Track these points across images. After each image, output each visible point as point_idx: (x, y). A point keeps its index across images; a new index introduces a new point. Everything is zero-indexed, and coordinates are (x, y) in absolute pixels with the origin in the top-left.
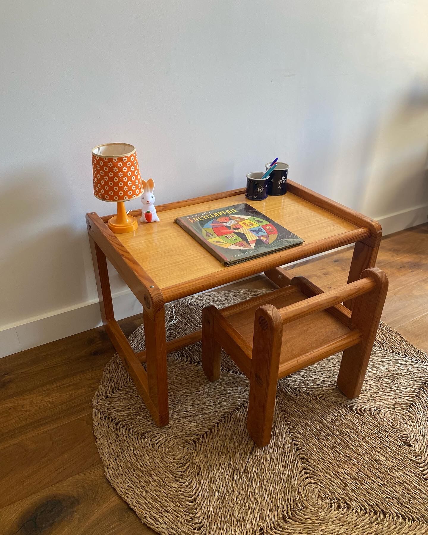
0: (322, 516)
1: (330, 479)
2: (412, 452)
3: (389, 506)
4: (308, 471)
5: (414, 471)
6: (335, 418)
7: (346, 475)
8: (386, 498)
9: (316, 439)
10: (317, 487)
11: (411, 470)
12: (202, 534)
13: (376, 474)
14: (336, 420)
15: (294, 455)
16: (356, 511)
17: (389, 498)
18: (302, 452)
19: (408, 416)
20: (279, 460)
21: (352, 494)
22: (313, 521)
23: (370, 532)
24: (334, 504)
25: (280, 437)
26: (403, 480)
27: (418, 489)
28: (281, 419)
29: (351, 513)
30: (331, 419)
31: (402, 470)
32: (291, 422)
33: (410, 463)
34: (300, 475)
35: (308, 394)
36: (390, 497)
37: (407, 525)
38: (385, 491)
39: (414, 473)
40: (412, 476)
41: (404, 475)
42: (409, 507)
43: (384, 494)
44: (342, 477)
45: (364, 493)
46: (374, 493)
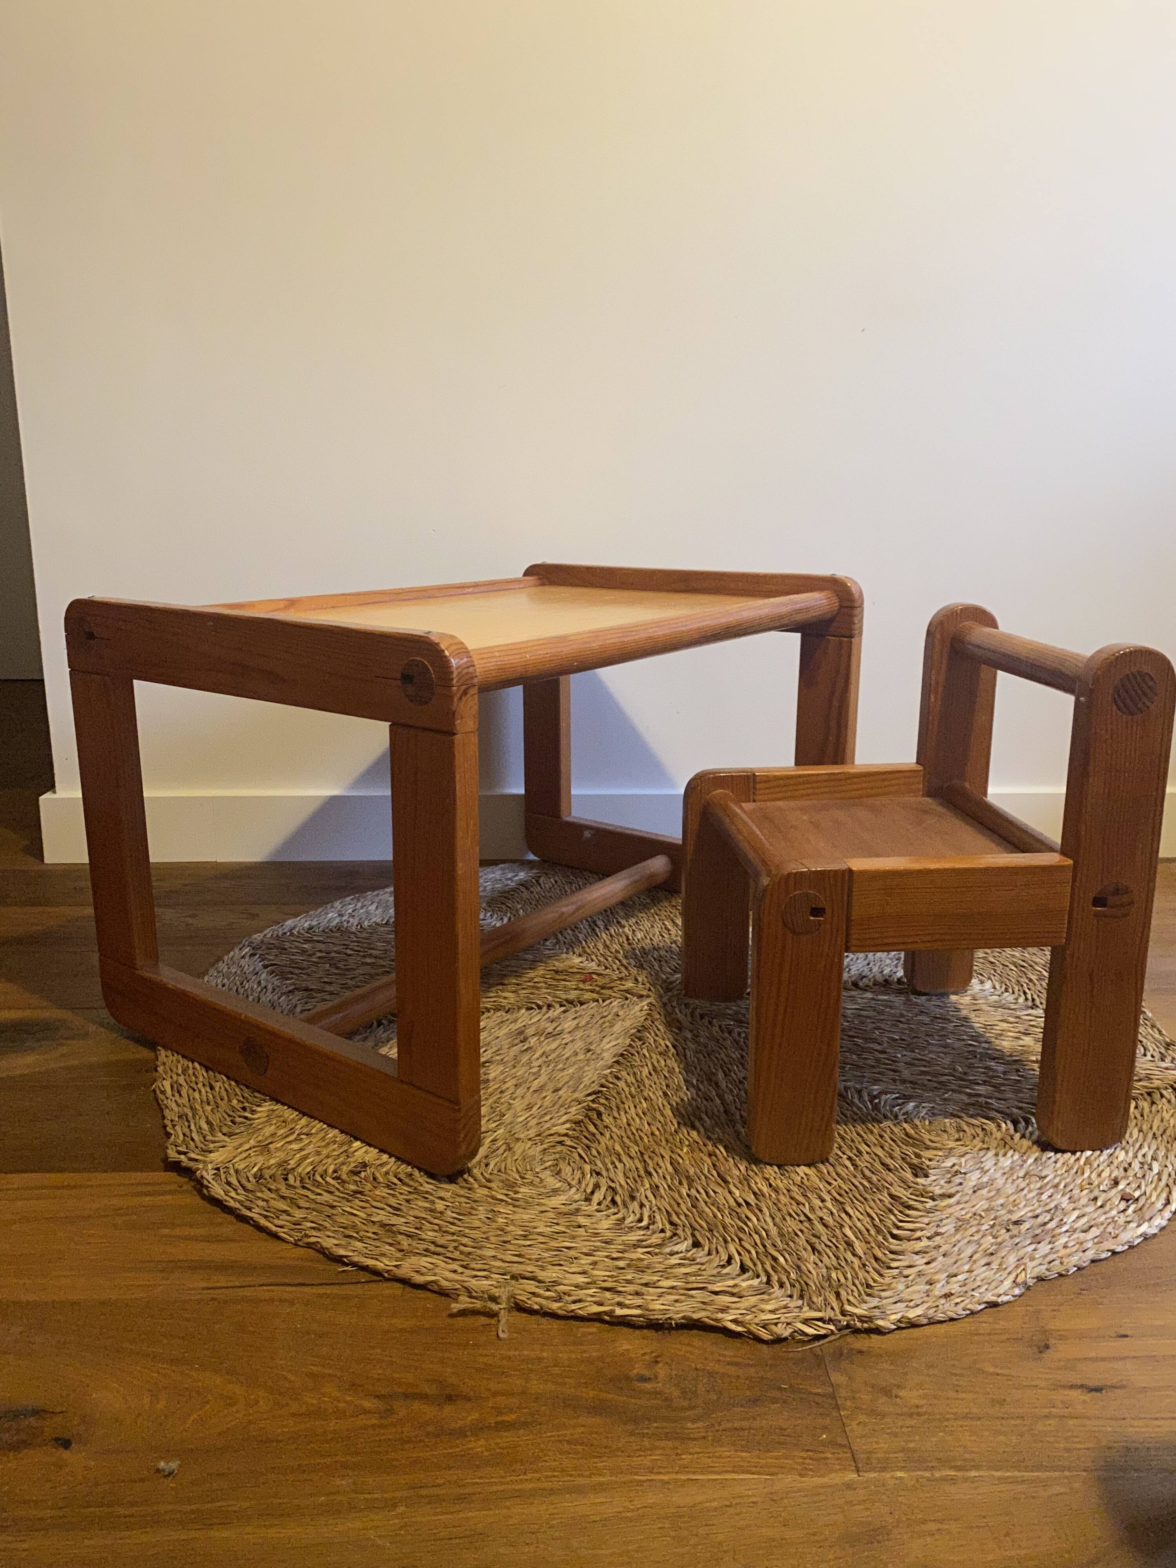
0: (524, 1195)
1: (619, 1155)
2: (914, 1186)
3: (726, 1241)
5: (876, 1213)
7: (671, 1163)
8: (732, 1226)
9: (665, 1093)
10: (570, 1154)
11: (871, 1211)
13: (753, 1186)
15: (576, 1099)
16: (624, 1219)
17: (741, 1229)
18: (602, 1101)
19: (983, 1129)
21: (644, 1191)
22: (494, 1193)
23: (615, 1255)
26: (823, 1217)
27: (845, 1242)
28: (614, 1046)
29: (605, 1215)
31: (842, 1203)
32: (632, 1056)
33: (880, 1200)
36: (746, 1228)
38: (743, 1216)
39: (873, 1219)
40: (859, 1220)
41: (834, 1211)
42: (781, 1259)
43: (736, 1220)
44: (655, 1162)
45: (680, 1201)
46: (707, 1210)
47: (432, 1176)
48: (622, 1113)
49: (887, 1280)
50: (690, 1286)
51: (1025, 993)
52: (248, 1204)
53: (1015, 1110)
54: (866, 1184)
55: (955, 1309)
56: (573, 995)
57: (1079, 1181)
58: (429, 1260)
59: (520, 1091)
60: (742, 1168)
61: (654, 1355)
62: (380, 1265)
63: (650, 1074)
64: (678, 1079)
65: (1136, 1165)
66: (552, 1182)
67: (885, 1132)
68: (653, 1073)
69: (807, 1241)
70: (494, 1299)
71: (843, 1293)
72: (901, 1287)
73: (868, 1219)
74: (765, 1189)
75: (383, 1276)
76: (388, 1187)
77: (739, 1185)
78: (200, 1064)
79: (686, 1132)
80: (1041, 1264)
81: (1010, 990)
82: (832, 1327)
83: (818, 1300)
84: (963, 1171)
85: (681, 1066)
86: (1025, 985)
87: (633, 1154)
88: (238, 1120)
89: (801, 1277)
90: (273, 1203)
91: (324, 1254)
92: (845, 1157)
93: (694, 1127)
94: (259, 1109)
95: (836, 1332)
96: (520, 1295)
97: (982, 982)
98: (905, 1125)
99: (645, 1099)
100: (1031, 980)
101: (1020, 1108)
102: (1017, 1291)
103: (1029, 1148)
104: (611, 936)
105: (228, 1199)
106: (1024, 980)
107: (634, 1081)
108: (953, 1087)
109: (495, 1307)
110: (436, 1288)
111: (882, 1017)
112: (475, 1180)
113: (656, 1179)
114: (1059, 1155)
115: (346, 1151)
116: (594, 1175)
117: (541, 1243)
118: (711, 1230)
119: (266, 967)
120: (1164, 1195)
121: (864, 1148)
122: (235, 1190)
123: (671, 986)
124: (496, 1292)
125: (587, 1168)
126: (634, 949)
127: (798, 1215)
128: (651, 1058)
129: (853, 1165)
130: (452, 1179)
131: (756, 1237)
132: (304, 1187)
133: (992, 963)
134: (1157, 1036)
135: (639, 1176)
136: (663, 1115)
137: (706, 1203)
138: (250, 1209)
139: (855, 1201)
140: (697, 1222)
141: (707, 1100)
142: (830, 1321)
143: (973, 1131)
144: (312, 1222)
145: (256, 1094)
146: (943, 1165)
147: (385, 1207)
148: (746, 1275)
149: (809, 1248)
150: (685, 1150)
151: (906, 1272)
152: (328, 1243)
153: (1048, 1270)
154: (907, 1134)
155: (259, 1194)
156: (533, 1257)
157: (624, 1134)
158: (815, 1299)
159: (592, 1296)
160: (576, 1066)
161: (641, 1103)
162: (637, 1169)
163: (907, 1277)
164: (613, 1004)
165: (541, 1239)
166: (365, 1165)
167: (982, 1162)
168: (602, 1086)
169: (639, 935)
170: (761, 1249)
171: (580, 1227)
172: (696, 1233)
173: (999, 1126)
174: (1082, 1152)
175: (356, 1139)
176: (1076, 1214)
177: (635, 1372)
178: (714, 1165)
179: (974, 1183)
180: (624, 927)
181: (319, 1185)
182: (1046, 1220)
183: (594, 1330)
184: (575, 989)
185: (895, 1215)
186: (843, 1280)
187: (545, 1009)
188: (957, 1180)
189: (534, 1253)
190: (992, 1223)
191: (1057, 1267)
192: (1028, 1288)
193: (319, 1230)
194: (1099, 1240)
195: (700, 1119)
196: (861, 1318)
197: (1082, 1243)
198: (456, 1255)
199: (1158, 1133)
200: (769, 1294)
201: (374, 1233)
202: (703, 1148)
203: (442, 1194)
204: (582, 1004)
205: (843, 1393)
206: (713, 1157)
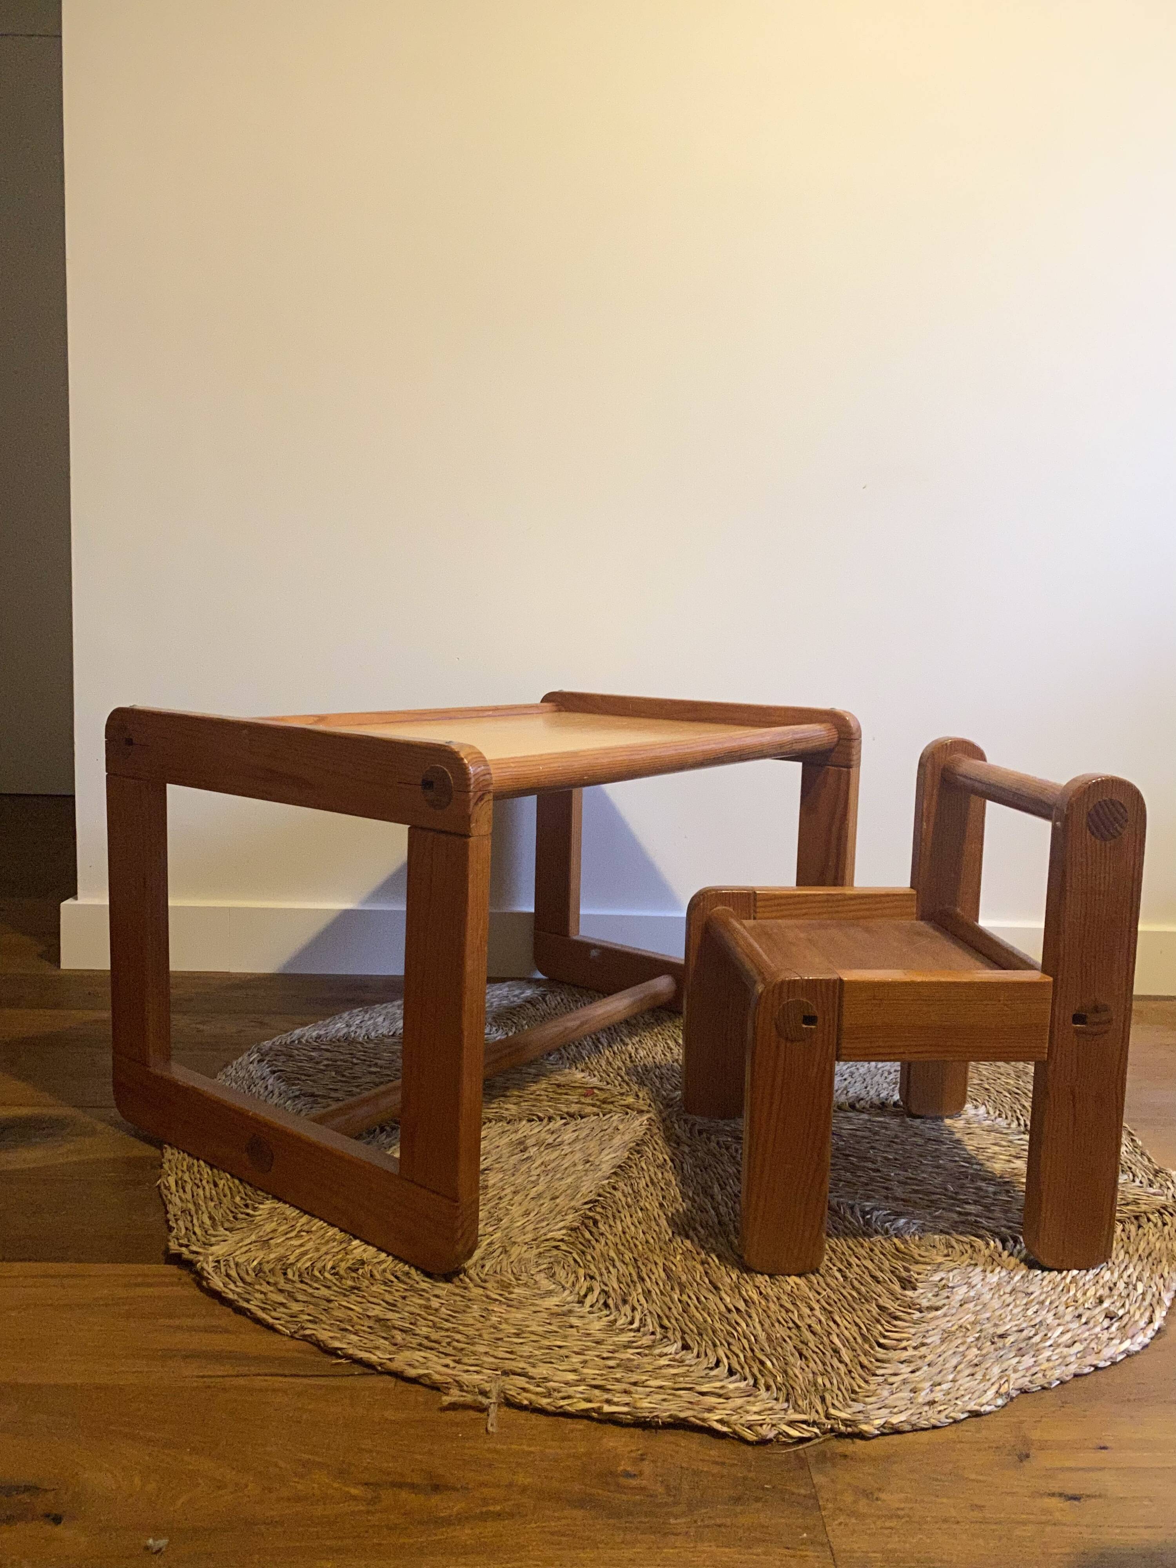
0: (518, 1296)
1: (613, 1261)
2: (900, 1296)
3: (715, 1345)
5: (863, 1323)
7: (664, 1270)
8: (722, 1330)
9: (661, 1203)
10: (564, 1258)
11: (857, 1319)
13: (744, 1293)
15: (574, 1207)
16: (615, 1322)
17: (730, 1333)
18: (599, 1209)
19: (972, 1246)
21: (636, 1295)
22: (488, 1293)
23: (605, 1355)
26: (810, 1324)
27: (832, 1349)
28: (612, 1158)
29: (597, 1317)
31: (830, 1312)
32: (629, 1167)
33: (868, 1310)
35: (728, 1146)
36: (736, 1334)
38: (733, 1322)
39: (860, 1328)
40: (846, 1328)
41: (823, 1320)
42: (769, 1364)
43: (726, 1325)
44: (649, 1268)
45: (672, 1306)
46: (698, 1315)
47: (428, 1275)
48: (618, 1222)
49: (873, 1387)
50: (677, 1386)
51: (1018, 1119)
52: (247, 1296)
53: (1003, 1229)
54: (855, 1294)
55: (938, 1416)
56: (574, 1108)
57: (1064, 1299)
58: (422, 1354)
59: (518, 1198)
60: (734, 1276)
61: (639, 1452)
62: (373, 1358)
63: (647, 1186)
64: (675, 1191)
65: (1121, 1285)
66: (546, 1284)
67: (875, 1245)
68: (649, 1184)
69: (795, 1347)
70: (484, 1393)
71: (828, 1397)
72: (886, 1393)
73: (856, 1328)
74: (755, 1297)
75: (377, 1370)
76: (385, 1284)
77: (730, 1292)
78: (205, 1161)
79: (680, 1241)
80: (1024, 1376)
81: (1004, 1116)
82: (816, 1430)
83: (804, 1404)
84: (950, 1285)
85: (679, 1178)
86: (1018, 1111)
87: (627, 1260)
88: (240, 1216)
89: (788, 1381)
90: (270, 1295)
91: (319, 1346)
92: (835, 1268)
93: (688, 1237)
94: (261, 1206)
95: (820, 1434)
96: (510, 1390)
97: (976, 1107)
98: (896, 1240)
99: (641, 1209)
100: (1024, 1107)
101: (1009, 1228)
102: (1000, 1402)
103: (1017, 1265)
104: (614, 1053)
105: (227, 1290)
106: (1017, 1107)
107: (631, 1192)
108: (944, 1205)
109: (485, 1401)
110: (428, 1382)
111: (877, 1138)
112: (471, 1280)
113: (648, 1283)
114: (1046, 1273)
115: (345, 1249)
116: (588, 1279)
117: (533, 1341)
118: (700, 1334)
119: (273, 1072)
120: (1147, 1314)
121: (854, 1260)
122: (235, 1283)
123: (671, 1103)
124: (487, 1387)
125: (581, 1272)
126: (636, 1066)
127: (787, 1322)
128: (649, 1170)
129: (843, 1276)
130: (448, 1278)
131: (745, 1341)
132: (302, 1282)
133: (987, 1089)
134: (1146, 1163)
135: (632, 1281)
136: (658, 1225)
137: (696, 1308)
138: (248, 1301)
139: (843, 1310)
140: (686, 1325)
141: (701, 1211)
142: (814, 1423)
143: (961, 1247)
144: (309, 1315)
145: (259, 1192)
146: (931, 1279)
147: (381, 1302)
148: (734, 1378)
149: (797, 1354)
150: (678, 1257)
151: (892, 1379)
152: (323, 1335)
153: (1030, 1382)
154: (897, 1249)
155: (257, 1287)
156: (525, 1354)
157: (618, 1241)
158: (800, 1403)
159: (582, 1393)
160: (574, 1177)
161: (636, 1212)
162: (630, 1274)
163: (892, 1384)
164: (614, 1118)
165: (534, 1338)
166: (363, 1262)
167: (970, 1278)
168: (600, 1195)
169: (642, 1053)
170: (749, 1354)
171: (572, 1327)
172: (686, 1336)
173: (988, 1244)
174: (1069, 1270)
175: (356, 1238)
176: (1060, 1329)
177: (621, 1468)
178: (706, 1273)
179: (961, 1298)
180: (627, 1045)
181: (317, 1280)
182: (1031, 1334)
183: (581, 1427)
184: (577, 1103)
185: (882, 1325)
186: (828, 1385)
187: (546, 1121)
188: (945, 1293)
189: (526, 1350)
190: (977, 1335)
191: (1040, 1380)
192: (1012, 1399)
193: (316, 1323)
194: (1083, 1354)
195: (695, 1229)
196: (845, 1422)
197: (1065, 1357)
198: (449, 1350)
199: (1144, 1255)
200: (756, 1397)
201: (369, 1327)
202: (696, 1257)
203: (437, 1292)
204: (582, 1118)
205: (824, 1495)
206: (706, 1265)
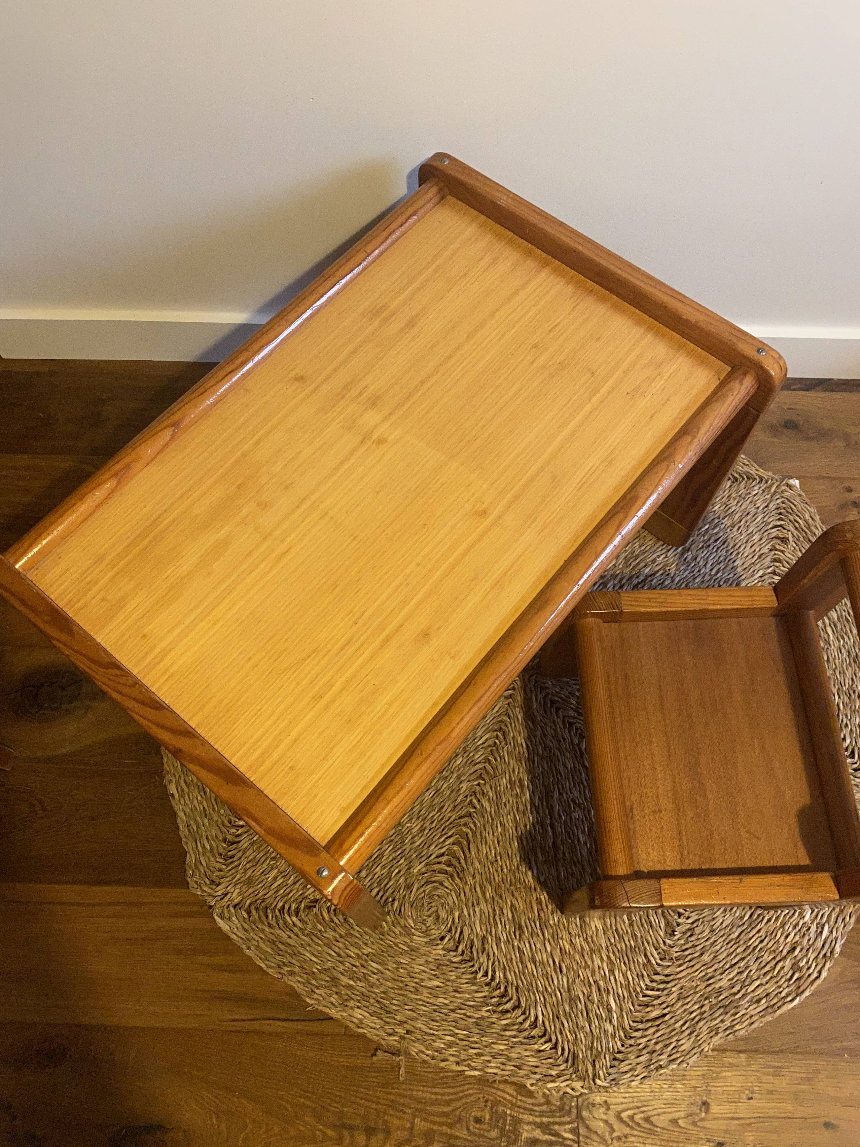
0: (416, 943)
1: (478, 898)
2: (662, 945)
3: (536, 1000)
4: (454, 862)
5: (633, 979)
6: (581, 801)
7: (511, 908)
8: (543, 988)
9: (515, 817)
10: (446, 896)
11: (629, 973)
12: (229, 853)
13: (560, 941)
14: (579, 805)
15: (454, 820)
16: (476, 972)
17: (546, 989)
18: (472, 825)
20: (422, 813)
21: (491, 940)
22: (399, 941)
23: (468, 1014)
24: (449, 940)
25: (455, 775)
26: (598, 979)
27: (608, 1009)
28: (484, 743)
29: (465, 968)
30: (572, 800)
31: (613, 964)
32: (495, 759)
33: (639, 963)
34: (437, 860)
35: (571, 724)
36: (549, 990)
37: (536, 1047)
38: (550, 976)
39: (629, 981)
40: (621, 984)
41: (607, 973)
42: (566, 1025)
43: (545, 978)
44: (501, 908)
45: (513, 956)
46: (528, 965)
49: (626, 1048)
54: (633, 942)
58: (359, 1012)
60: (556, 918)
61: (484, 1099)
62: (331, 1014)
63: (507, 788)
64: (526, 797)
66: (434, 929)
69: (585, 1006)
70: (397, 1054)
71: (597, 1067)
72: (633, 1057)
73: (626, 984)
74: (567, 945)
76: (331, 928)
79: (524, 870)
80: (721, 1039)
84: (698, 930)
85: (530, 777)
87: (487, 897)
89: (575, 1044)
90: (261, 943)
93: (531, 868)
96: (412, 1052)
99: (501, 823)
107: (495, 798)
113: (500, 929)
116: (461, 920)
118: (528, 990)
122: (237, 927)
124: (398, 1047)
125: (457, 913)
128: (509, 764)
131: (555, 999)
132: (279, 927)
135: (489, 924)
136: (511, 846)
139: (622, 964)
140: (520, 979)
141: (542, 828)
144: (288, 966)
146: (687, 921)
147: (333, 953)
148: (544, 1039)
149: (585, 1014)
150: (522, 894)
155: (252, 933)
157: (483, 871)
158: (580, 1068)
159: (453, 1056)
161: (497, 827)
162: (488, 912)
163: (639, 1045)
165: (426, 993)
168: (472, 805)
170: (556, 1011)
171: (449, 981)
172: (519, 989)
176: (758, 982)
177: (473, 1114)
178: (538, 913)
179: (702, 946)
181: (288, 926)
182: (737, 989)
185: (644, 980)
186: (599, 1049)
188: (692, 941)
190: (702, 993)
191: (731, 1040)
193: (293, 974)
194: (764, 1013)
195: (536, 854)
197: (752, 1017)
200: (555, 1059)
201: (325, 982)
202: (534, 893)
206: (539, 906)
